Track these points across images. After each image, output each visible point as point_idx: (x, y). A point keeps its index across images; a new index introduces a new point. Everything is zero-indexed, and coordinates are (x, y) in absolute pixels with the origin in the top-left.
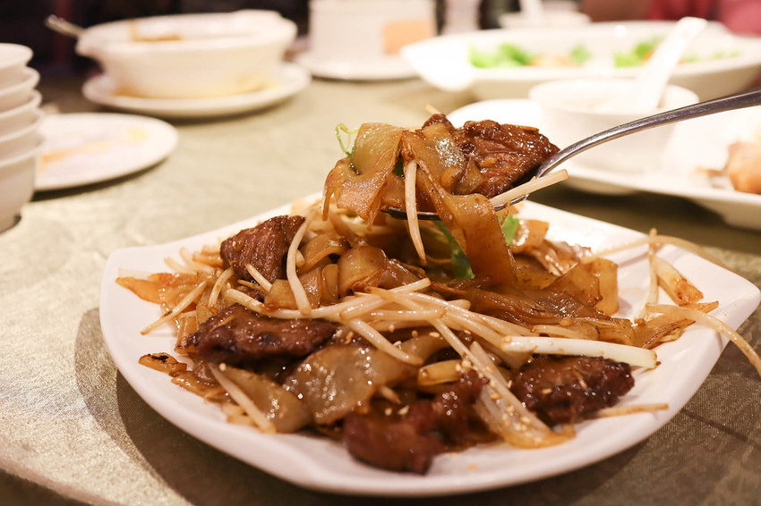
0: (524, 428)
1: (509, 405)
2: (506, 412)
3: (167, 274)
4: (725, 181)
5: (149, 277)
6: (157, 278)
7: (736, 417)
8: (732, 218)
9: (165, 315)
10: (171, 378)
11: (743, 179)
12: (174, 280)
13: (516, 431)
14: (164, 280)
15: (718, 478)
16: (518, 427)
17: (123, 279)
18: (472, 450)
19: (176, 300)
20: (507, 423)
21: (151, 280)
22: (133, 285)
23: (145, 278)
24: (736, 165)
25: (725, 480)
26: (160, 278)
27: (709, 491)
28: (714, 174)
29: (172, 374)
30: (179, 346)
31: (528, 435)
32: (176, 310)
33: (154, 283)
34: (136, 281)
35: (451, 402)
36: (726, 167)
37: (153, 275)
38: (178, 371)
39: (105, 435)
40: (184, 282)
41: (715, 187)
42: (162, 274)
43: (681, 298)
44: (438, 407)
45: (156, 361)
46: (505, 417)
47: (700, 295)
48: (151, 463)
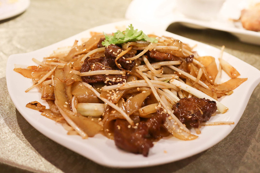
0: (181, 131)
1: (175, 122)
2: (174, 124)
3: (35, 66)
4: (239, 24)
5: (27, 68)
6: (31, 68)
7: (252, 121)
8: (242, 39)
9: (36, 84)
10: (41, 113)
11: (247, 24)
12: (38, 69)
13: (178, 132)
14: (34, 69)
15: (248, 146)
16: (178, 131)
17: (17, 69)
18: (161, 140)
19: (40, 77)
20: (175, 129)
21: (29, 69)
22: (21, 71)
23: (26, 68)
24: (244, 19)
25: (251, 146)
26: (32, 68)
27: (246, 151)
28: (235, 21)
29: (41, 111)
30: (43, 97)
31: (182, 134)
32: (40, 82)
33: (30, 70)
34: (22, 69)
35: (154, 122)
36: (240, 19)
37: (29, 67)
38: (42, 110)
39: (14, 135)
40: (43, 70)
41: (236, 27)
42: (33, 66)
43: (232, 75)
44: (149, 125)
45: (33, 105)
46: (174, 126)
47: (239, 74)
48: (34, 147)
